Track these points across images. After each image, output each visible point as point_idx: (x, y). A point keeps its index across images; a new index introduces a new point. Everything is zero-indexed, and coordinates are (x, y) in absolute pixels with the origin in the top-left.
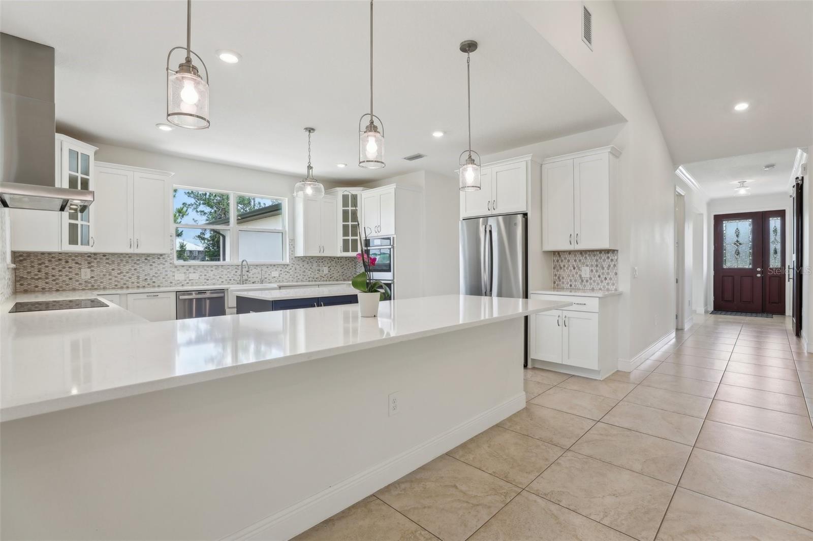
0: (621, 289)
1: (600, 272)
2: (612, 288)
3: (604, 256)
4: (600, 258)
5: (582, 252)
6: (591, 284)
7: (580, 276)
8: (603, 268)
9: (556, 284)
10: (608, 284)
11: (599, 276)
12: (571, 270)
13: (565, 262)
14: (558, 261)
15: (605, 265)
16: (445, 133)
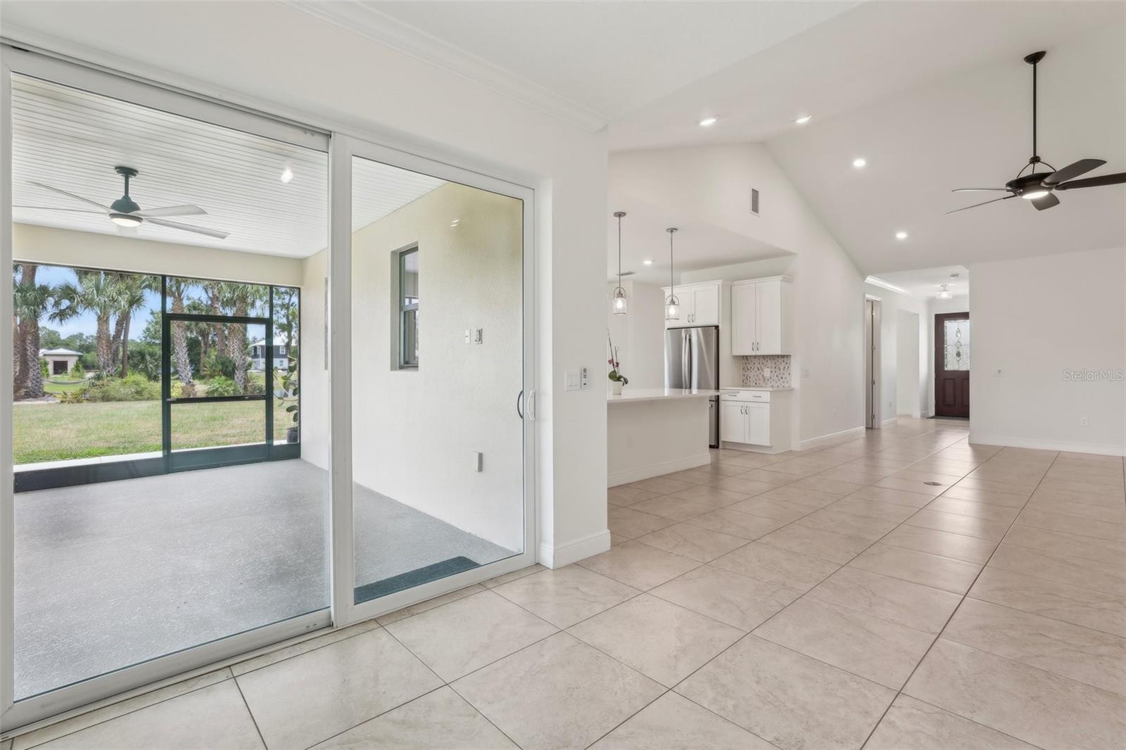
0: (793, 386)
1: (778, 372)
2: (786, 385)
3: (781, 360)
4: (778, 361)
5: (764, 357)
6: (771, 382)
7: (763, 375)
8: (780, 370)
9: (745, 382)
10: (784, 382)
11: (777, 376)
12: (756, 372)
13: (751, 365)
14: (746, 364)
15: (782, 367)
16: (653, 261)
